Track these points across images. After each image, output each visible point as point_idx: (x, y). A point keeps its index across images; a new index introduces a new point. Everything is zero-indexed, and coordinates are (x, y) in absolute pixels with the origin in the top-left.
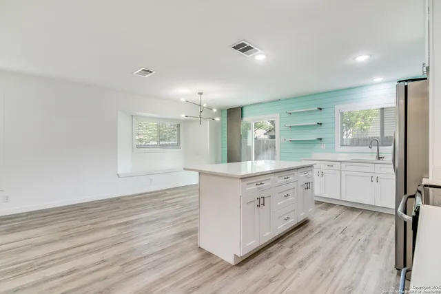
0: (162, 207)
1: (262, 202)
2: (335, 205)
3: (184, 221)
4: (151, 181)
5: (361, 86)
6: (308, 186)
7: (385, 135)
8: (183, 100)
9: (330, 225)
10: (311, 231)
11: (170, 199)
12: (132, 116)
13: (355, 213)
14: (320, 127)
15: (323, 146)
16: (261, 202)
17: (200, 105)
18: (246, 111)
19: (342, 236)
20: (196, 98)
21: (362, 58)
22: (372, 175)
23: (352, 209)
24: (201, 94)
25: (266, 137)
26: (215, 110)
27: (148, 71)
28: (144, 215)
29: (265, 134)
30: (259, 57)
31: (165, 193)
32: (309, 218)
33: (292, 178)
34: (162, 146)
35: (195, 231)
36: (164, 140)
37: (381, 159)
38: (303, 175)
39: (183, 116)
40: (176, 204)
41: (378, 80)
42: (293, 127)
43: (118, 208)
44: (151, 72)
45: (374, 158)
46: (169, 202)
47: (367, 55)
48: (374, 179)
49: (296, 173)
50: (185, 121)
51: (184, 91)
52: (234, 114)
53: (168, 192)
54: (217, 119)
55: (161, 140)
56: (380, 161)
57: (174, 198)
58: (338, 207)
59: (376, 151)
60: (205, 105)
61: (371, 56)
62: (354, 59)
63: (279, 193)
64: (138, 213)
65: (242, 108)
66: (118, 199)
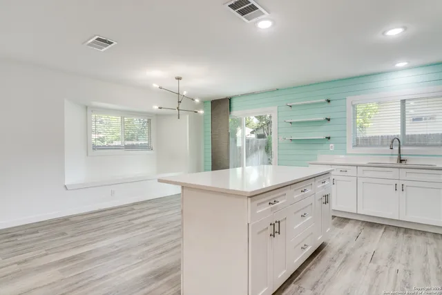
0: (127, 231)
1: (277, 229)
2: (349, 219)
3: (159, 252)
6: (326, 199)
7: (407, 133)
8: (155, 86)
9: (353, 250)
10: (333, 260)
11: (139, 218)
12: (87, 107)
13: (376, 230)
14: (327, 123)
15: (332, 147)
16: (275, 229)
17: (179, 94)
18: (235, 103)
19: (373, 266)
20: (173, 85)
21: (395, 32)
22: (397, 182)
23: (372, 224)
24: (179, 79)
25: (253, 136)
26: (197, 101)
27: (105, 41)
28: (100, 245)
29: (252, 133)
31: (133, 209)
33: (309, 191)
34: (127, 147)
35: (176, 268)
36: (131, 140)
37: (403, 162)
38: (320, 186)
39: (156, 107)
40: (145, 225)
41: (401, 64)
42: (295, 123)
43: (63, 234)
44: (110, 43)
45: (395, 160)
46: (136, 222)
47: (401, 27)
48: (399, 187)
49: (313, 183)
50: (157, 115)
51: (157, 75)
52: (220, 106)
53: (135, 207)
54: (201, 112)
55: (128, 140)
56: (403, 165)
57: (144, 216)
58: (353, 221)
59: (397, 153)
60: (185, 93)
61: (405, 28)
62: (383, 33)
63: (295, 213)
64: (93, 240)
65: (229, 100)
66: (66, 220)
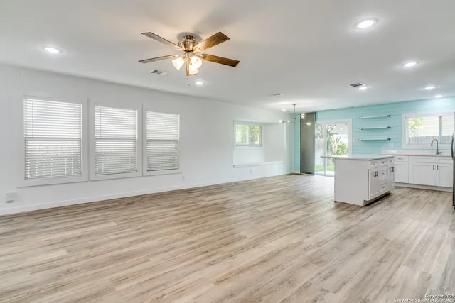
2: (404, 187)
4: (251, 171)
5: (420, 100)
8: (284, 110)
14: (389, 130)
15: (391, 144)
18: (319, 116)
22: (434, 164)
23: (418, 189)
24: (295, 105)
30: (363, 88)
32: (391, 192)
37: (440, 154)
42: (365, 129)
48: (436, 167)
54: (309, 124)
58: (406, 188)
59: (436, 148)
65: (315, 113)
66: (236, 184)
